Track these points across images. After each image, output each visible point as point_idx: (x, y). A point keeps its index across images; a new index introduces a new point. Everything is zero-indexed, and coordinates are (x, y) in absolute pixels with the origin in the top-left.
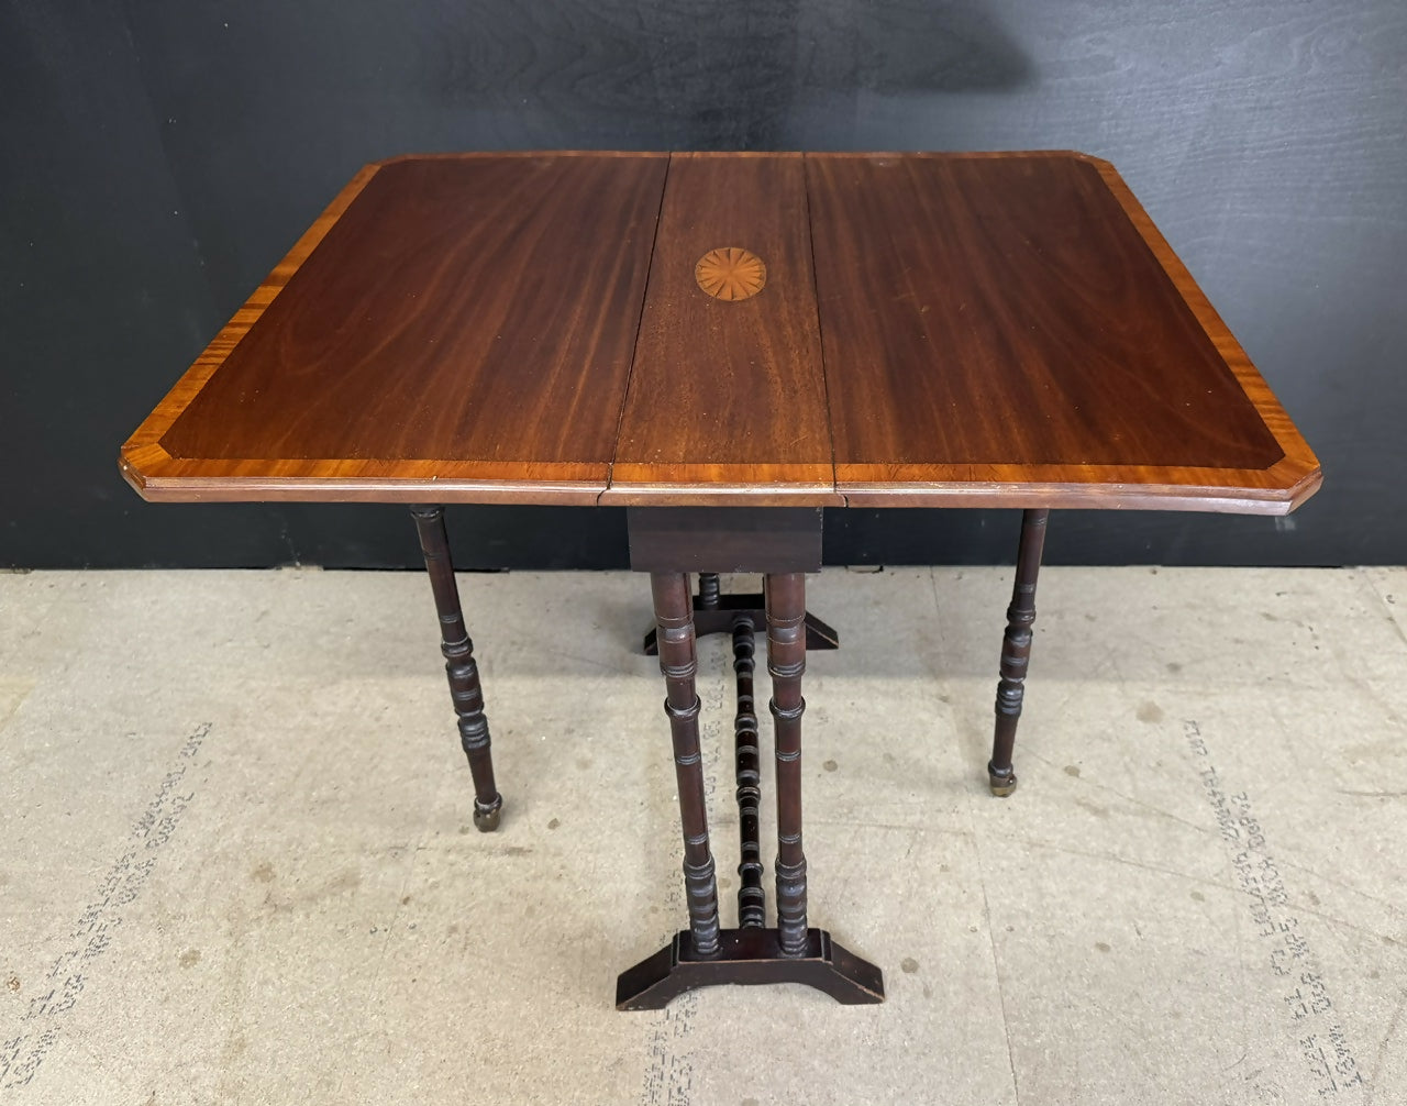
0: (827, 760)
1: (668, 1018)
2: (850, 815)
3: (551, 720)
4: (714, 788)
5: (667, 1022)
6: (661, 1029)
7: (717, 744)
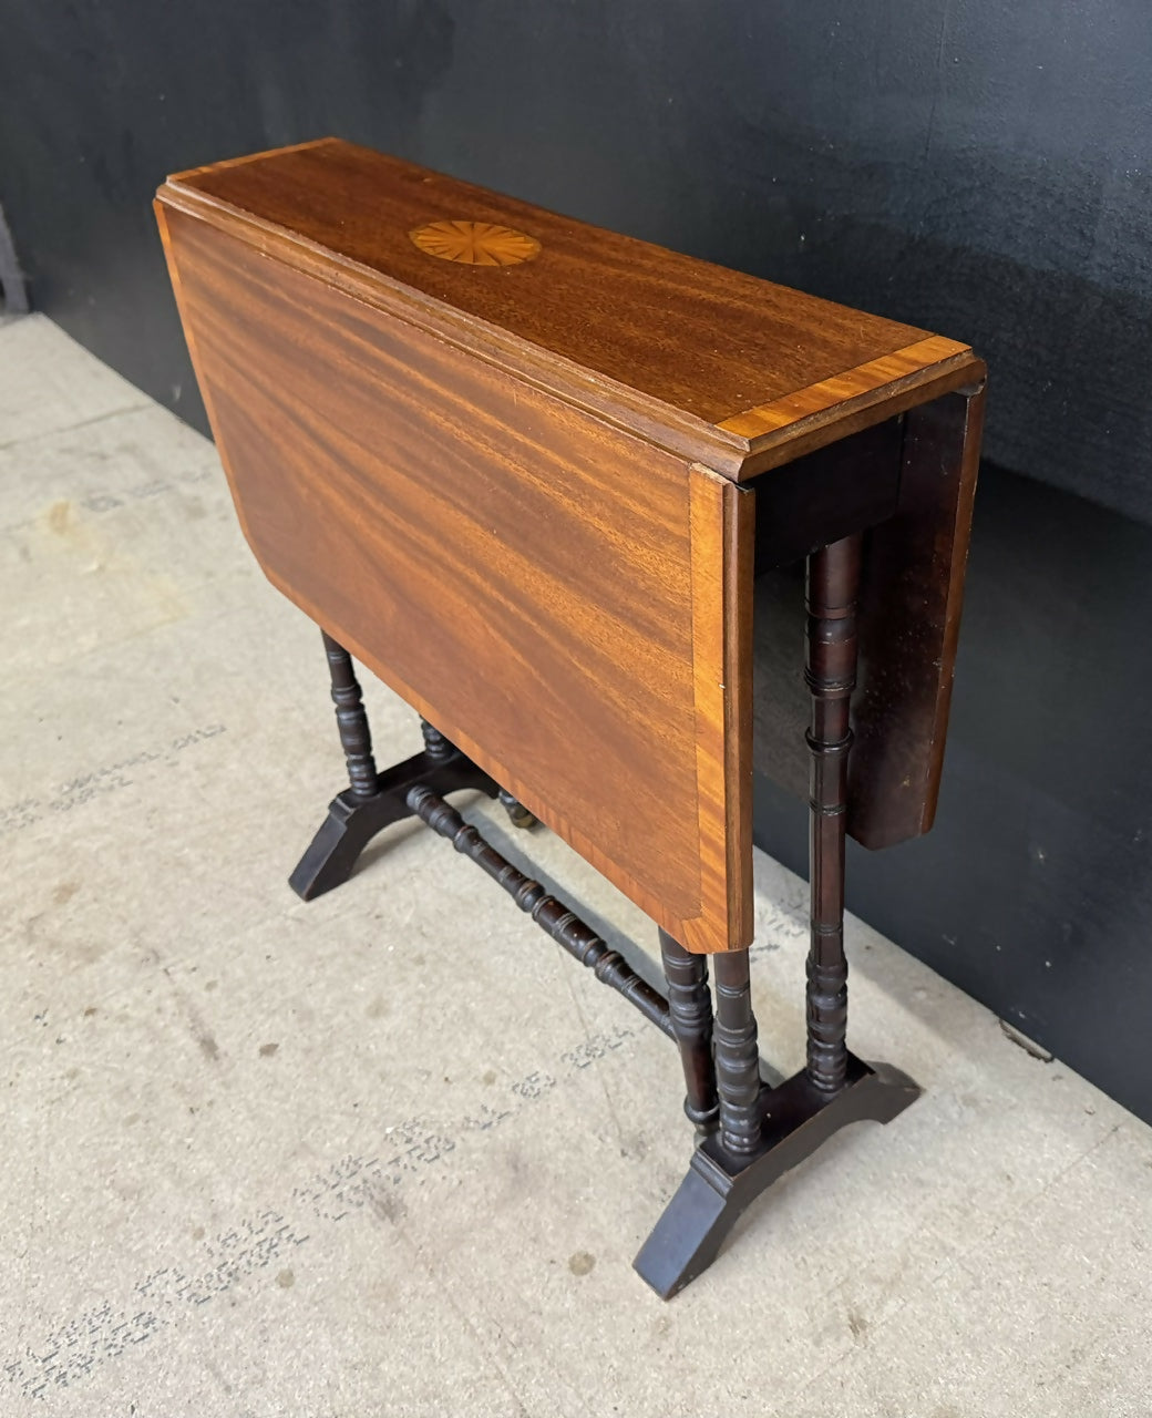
0: (591, 1251)
1: (44, 1361)
2: (510, 1350)
3: (423, 934)
4: (437, 1157)
5: (40, 1364)
6: (26, 1363)
7: (514, 1109)
